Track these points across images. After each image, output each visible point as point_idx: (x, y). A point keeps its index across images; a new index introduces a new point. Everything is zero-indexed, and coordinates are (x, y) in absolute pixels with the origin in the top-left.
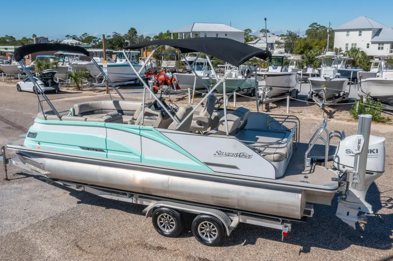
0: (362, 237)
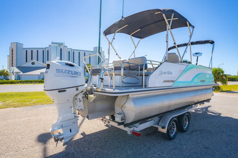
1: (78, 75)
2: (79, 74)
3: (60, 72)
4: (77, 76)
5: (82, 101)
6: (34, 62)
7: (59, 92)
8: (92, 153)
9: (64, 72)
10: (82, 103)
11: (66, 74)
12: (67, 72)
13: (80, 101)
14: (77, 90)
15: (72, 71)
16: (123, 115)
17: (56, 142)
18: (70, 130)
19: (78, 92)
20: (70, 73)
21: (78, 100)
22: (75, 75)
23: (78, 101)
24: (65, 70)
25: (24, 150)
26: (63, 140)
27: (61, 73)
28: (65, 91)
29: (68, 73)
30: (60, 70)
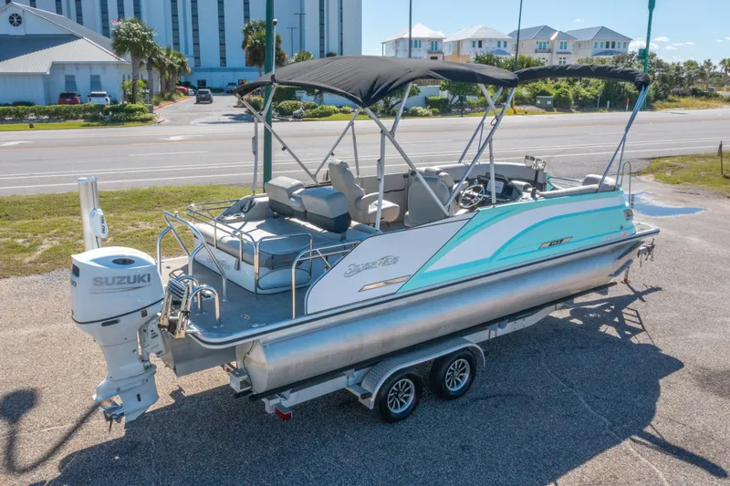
0: (117, 458)
1: (144, 281)
2: (146, 279)
3: (102, 283)
4: (142, 284)
5: (160, 335)
6: (20, 14)
7: (104, 325)
8: (189, 446)
9: (110, 281)
10: (159, 340)
11: (115, 286)
12: (117, 281)
13: (155, 336)
14: (144, 314)
15: (129, 277)
16: (245, 377)
17: (109, 422)
18: (138, 396)
19: (146, 319)
20: (125, 280)
21: (150, 333)
22: (137, 285)
23: (150, 336)
24: (113, 279)
25: (46, 430)
26: (124, 419)
27: (105, 286)
28: (116, 322)
29: (119, 283)
30: (102, 278)
